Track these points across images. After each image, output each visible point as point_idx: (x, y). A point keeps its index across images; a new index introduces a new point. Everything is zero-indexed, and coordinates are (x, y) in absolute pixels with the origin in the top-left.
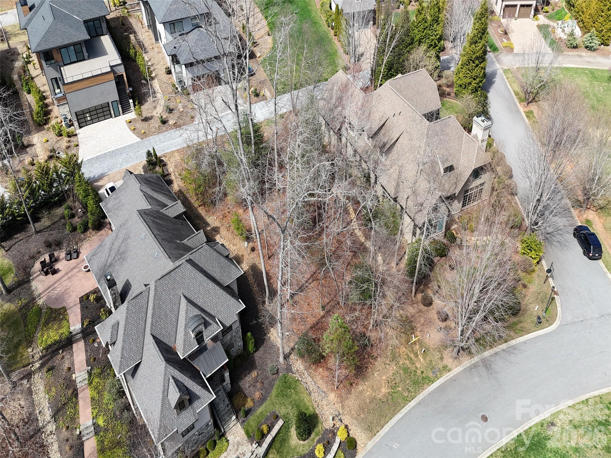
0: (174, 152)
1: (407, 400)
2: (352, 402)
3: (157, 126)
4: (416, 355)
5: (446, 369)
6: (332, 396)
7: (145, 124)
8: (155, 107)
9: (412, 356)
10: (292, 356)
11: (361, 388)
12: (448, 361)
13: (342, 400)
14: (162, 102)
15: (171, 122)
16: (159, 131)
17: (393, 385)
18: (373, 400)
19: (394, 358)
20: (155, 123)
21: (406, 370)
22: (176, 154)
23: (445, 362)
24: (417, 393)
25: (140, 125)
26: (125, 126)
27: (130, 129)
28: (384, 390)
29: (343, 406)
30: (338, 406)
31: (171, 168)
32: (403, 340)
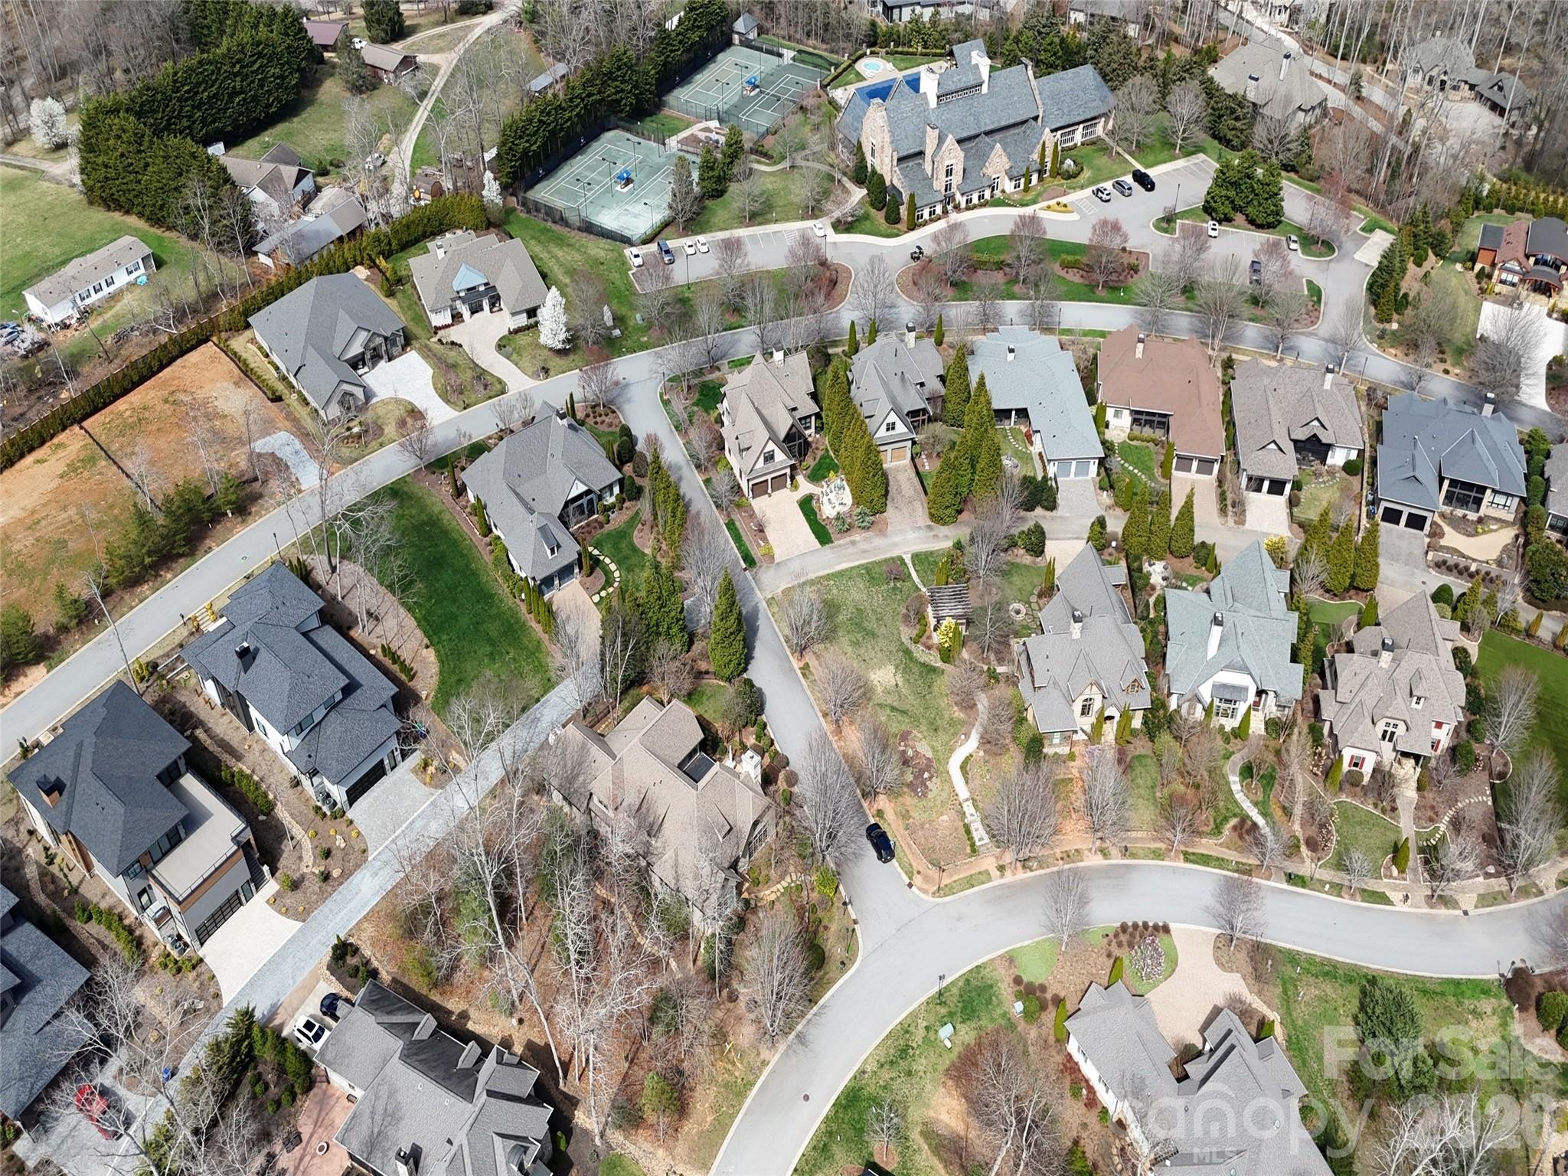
0: (360, 922)
1: (733, 1117)
2: (681, 1148)
3: (316, 889)
4: (733, 1063)
5: (765, 1063)
6: (660, 1153)
7: (299, 894)
8: (300, 858)
9: (729, 1066)
10: (608, 1132)
11: (686, 1129)
12: (765, 1054)
13: (670, 1150)
14: (307, 845)
15: (336, 873)
16: (323, 897)
17: (716, 1109)
18: (701, 1134)
19: (712, 1079)
20: (313, 885)
21: (726, 1085)
22: (366, 925)
23: (762, 1057)
24: (741, 1104)
25: (291, 899)
26: (270, 911)
27: (279, 912)
28: (709, 1119)
29: (674, 1158)
30: (669, 1160)
31: (367, 951)
32: (718, 1056)
